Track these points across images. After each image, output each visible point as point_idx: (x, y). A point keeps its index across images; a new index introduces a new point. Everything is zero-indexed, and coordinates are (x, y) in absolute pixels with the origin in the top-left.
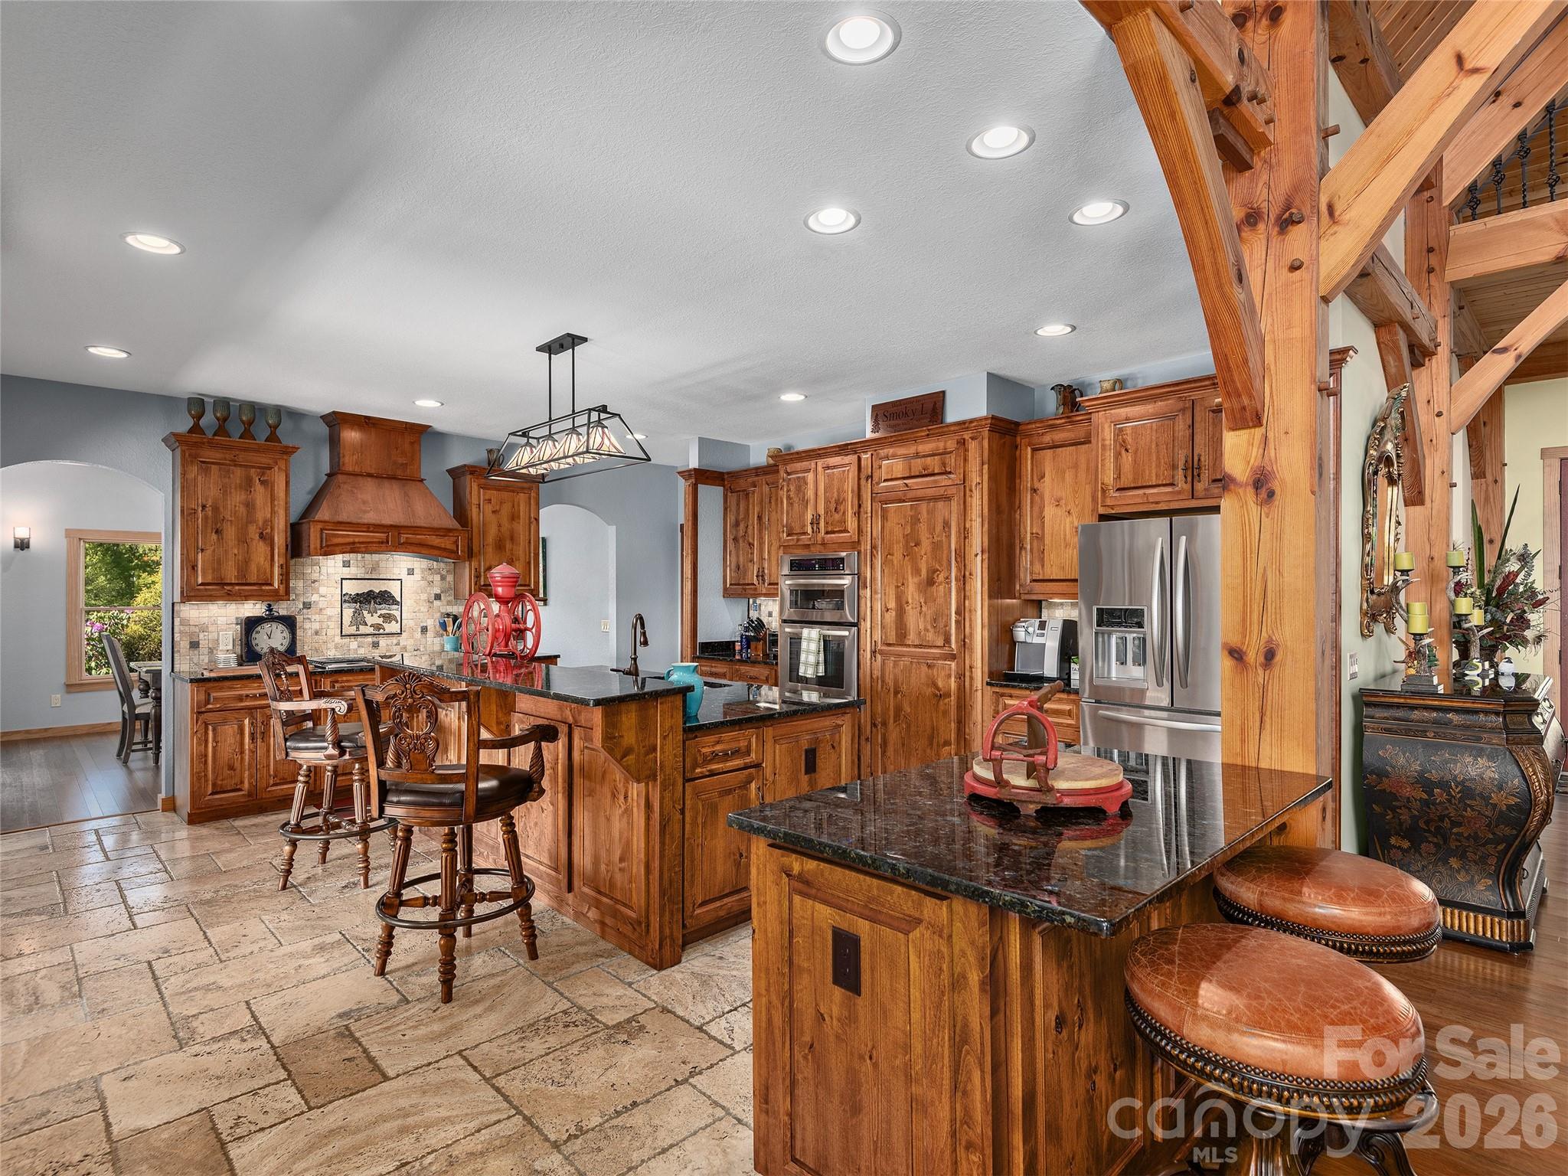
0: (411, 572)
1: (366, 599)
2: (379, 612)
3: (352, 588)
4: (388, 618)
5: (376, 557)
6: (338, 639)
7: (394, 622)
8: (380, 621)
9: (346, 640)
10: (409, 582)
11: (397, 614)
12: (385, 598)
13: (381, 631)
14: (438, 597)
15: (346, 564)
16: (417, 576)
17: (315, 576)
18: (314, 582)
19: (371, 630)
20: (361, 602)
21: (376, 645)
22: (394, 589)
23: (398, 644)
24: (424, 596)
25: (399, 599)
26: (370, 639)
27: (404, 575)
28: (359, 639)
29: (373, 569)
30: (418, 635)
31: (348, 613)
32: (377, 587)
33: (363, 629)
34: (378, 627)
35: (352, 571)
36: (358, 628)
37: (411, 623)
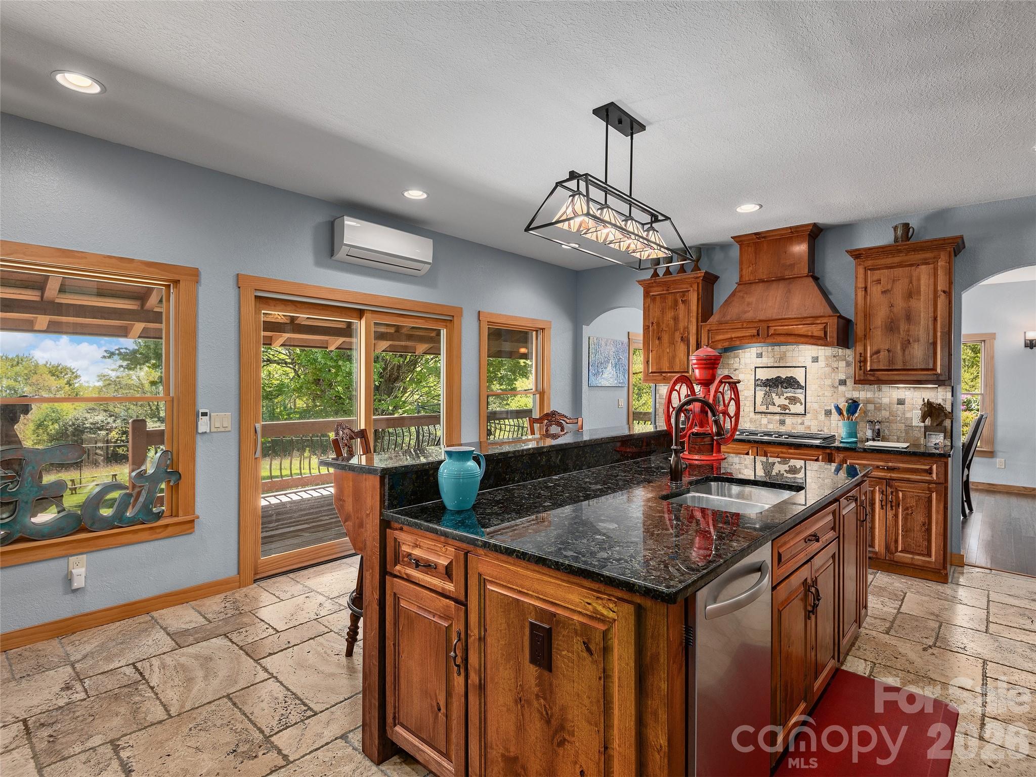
0: (815, 360)
1: (774, 384)
2: (786, 395)
3: (763, 375)
4: (793, 400)
5: (783, 348)
6: (752, 415)
7: (798, 404)
8: (786, 402)
9: (759, 416)
10: (813, 368)
11: (802, 397)
12: (791, 383)
13: (787, 411)
14: (843, 383)
15: (760, 356)
16: (822, 363)
17: (736, 366)
18: (735, 370)
19: (778, 410)
20: (770, 386)
21: (782, 423)
22: (799, 375)
23: (802, 423)
24: (828, 382)
25: (803, 384)
26: (777, 417)
27: (808, 363)
28: (769, 416)
29: (781, 359)
30: (822, 417)
31: (760, 394)
32: (784, 374)
33: (772, 409)
34: (784, 407)
35: (765, 361)
36: (767, 408)
37: (816, 406)
